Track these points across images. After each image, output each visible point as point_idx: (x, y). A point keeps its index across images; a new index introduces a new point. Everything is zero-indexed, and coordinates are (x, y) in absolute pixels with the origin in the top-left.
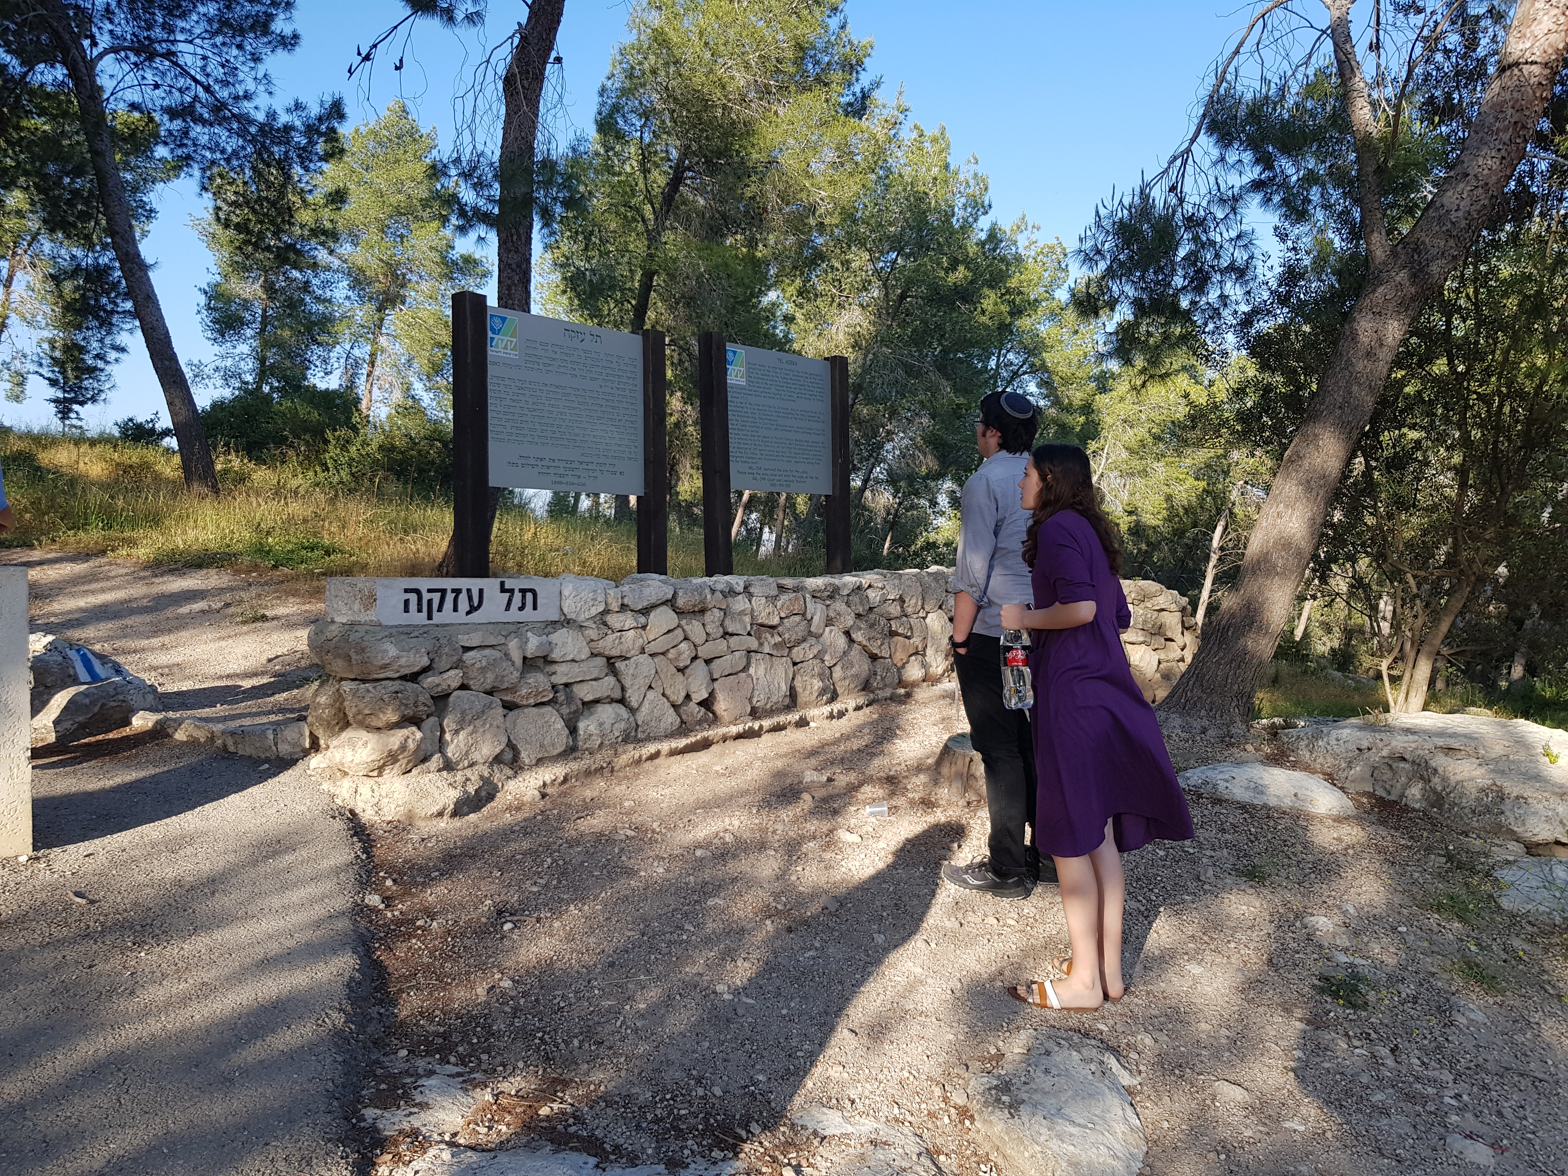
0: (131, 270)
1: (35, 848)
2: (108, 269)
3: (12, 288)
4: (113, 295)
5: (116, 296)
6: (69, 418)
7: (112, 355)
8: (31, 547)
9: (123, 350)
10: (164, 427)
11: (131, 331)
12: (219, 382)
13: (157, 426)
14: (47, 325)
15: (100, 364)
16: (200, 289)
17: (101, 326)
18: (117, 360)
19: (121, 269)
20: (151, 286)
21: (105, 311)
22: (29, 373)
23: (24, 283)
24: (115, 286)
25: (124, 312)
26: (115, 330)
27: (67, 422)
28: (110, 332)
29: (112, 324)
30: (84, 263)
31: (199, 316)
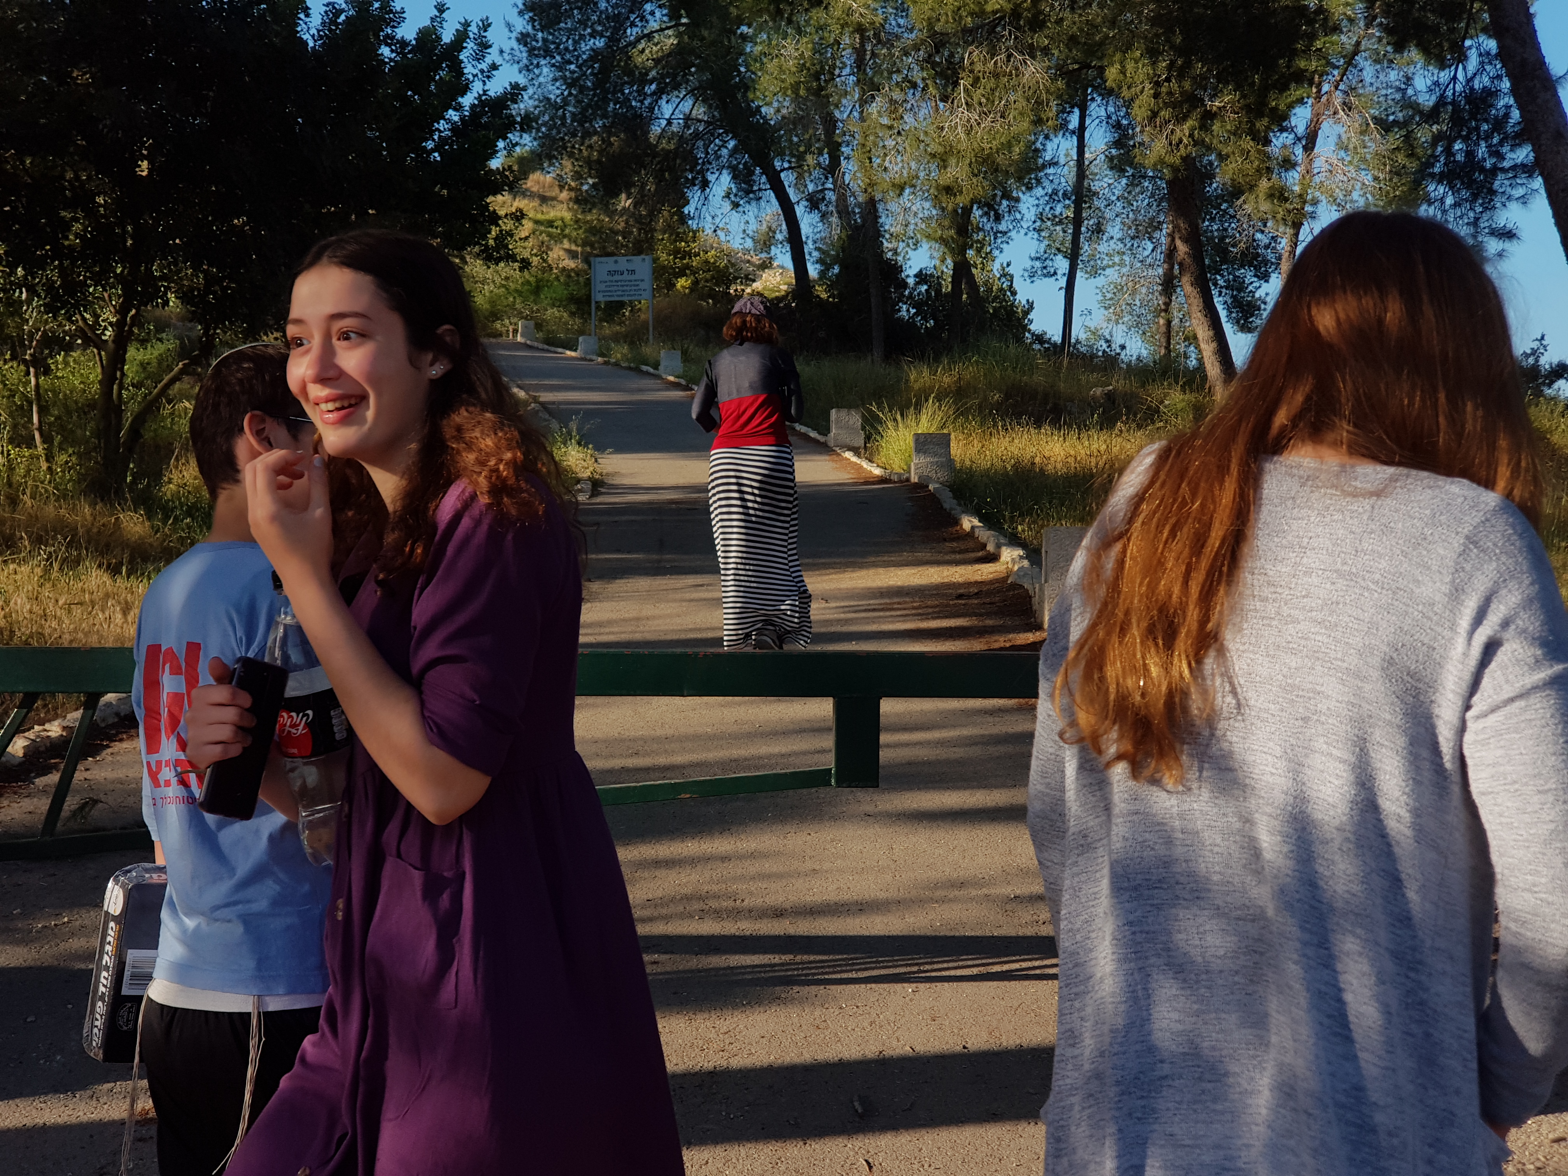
0: (1529, 90)
2: (1489, 94)
3: (1316, 150)
4: (1495, 140)
5: (1501, 143)
7: (1492, 246)
9: (1508, 235)
10: (1555, 361)
11: (1524, 200)
13: (1542, 361)
17: (1475, 197)
18: (1501, 255)
19: (1514, 91)
21: (1482, 170)
24: (1499, 124)
25: (1514, 168)
26: (1498, 201)
28: (1489, 207)
29: (1493, 192)
30: (1449, 93)
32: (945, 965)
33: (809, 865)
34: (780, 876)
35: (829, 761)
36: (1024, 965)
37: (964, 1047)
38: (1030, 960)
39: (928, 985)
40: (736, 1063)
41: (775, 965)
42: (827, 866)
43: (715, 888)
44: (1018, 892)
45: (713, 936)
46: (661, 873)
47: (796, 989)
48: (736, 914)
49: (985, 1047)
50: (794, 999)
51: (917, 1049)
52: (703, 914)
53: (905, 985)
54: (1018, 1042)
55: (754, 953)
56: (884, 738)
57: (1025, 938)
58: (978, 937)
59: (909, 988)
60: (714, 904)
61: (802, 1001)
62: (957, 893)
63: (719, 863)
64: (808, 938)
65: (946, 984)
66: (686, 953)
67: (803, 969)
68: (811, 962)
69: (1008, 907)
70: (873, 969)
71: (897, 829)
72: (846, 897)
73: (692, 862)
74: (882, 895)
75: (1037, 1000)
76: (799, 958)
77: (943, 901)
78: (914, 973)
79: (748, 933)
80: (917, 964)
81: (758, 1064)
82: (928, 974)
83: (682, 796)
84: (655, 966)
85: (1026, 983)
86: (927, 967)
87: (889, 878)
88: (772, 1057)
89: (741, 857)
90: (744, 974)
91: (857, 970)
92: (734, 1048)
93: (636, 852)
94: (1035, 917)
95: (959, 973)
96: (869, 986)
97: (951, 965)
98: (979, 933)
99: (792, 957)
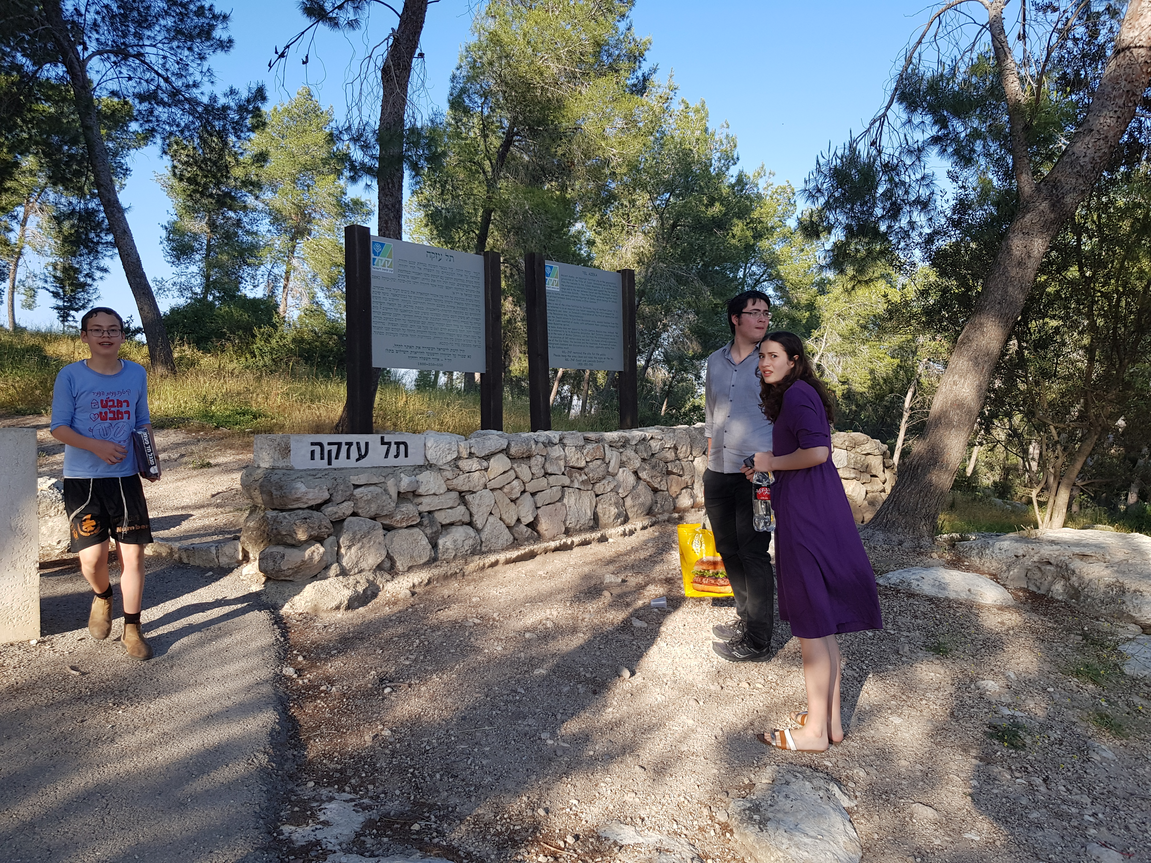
0: (112, 212)
1: (42, 634)
2: (95, 211)
3: (27, 227)
4: (98, 231)
5: (101, 232)
6: (67, 321)
7: (98, 274)
8: (40, 414)
9: (106, 270)
11: (111, 257)
12: (176, 294)
13: (131, 326)
14: (52, 253)
15: (89, 281)
16: (162, 226)
17: (89, 253)
18: (101, 278)
19: (105, 211)
20: (127, 224)
21: (92, 242)
22: (38, 288)
23: (35, 223)
24: (100, 224)
25: (107, 243)
26: (100, 256)
27: (66, 324)
28: (96, 258)
29: (97, 252)
30: (78, 208)
31: (161, 246)
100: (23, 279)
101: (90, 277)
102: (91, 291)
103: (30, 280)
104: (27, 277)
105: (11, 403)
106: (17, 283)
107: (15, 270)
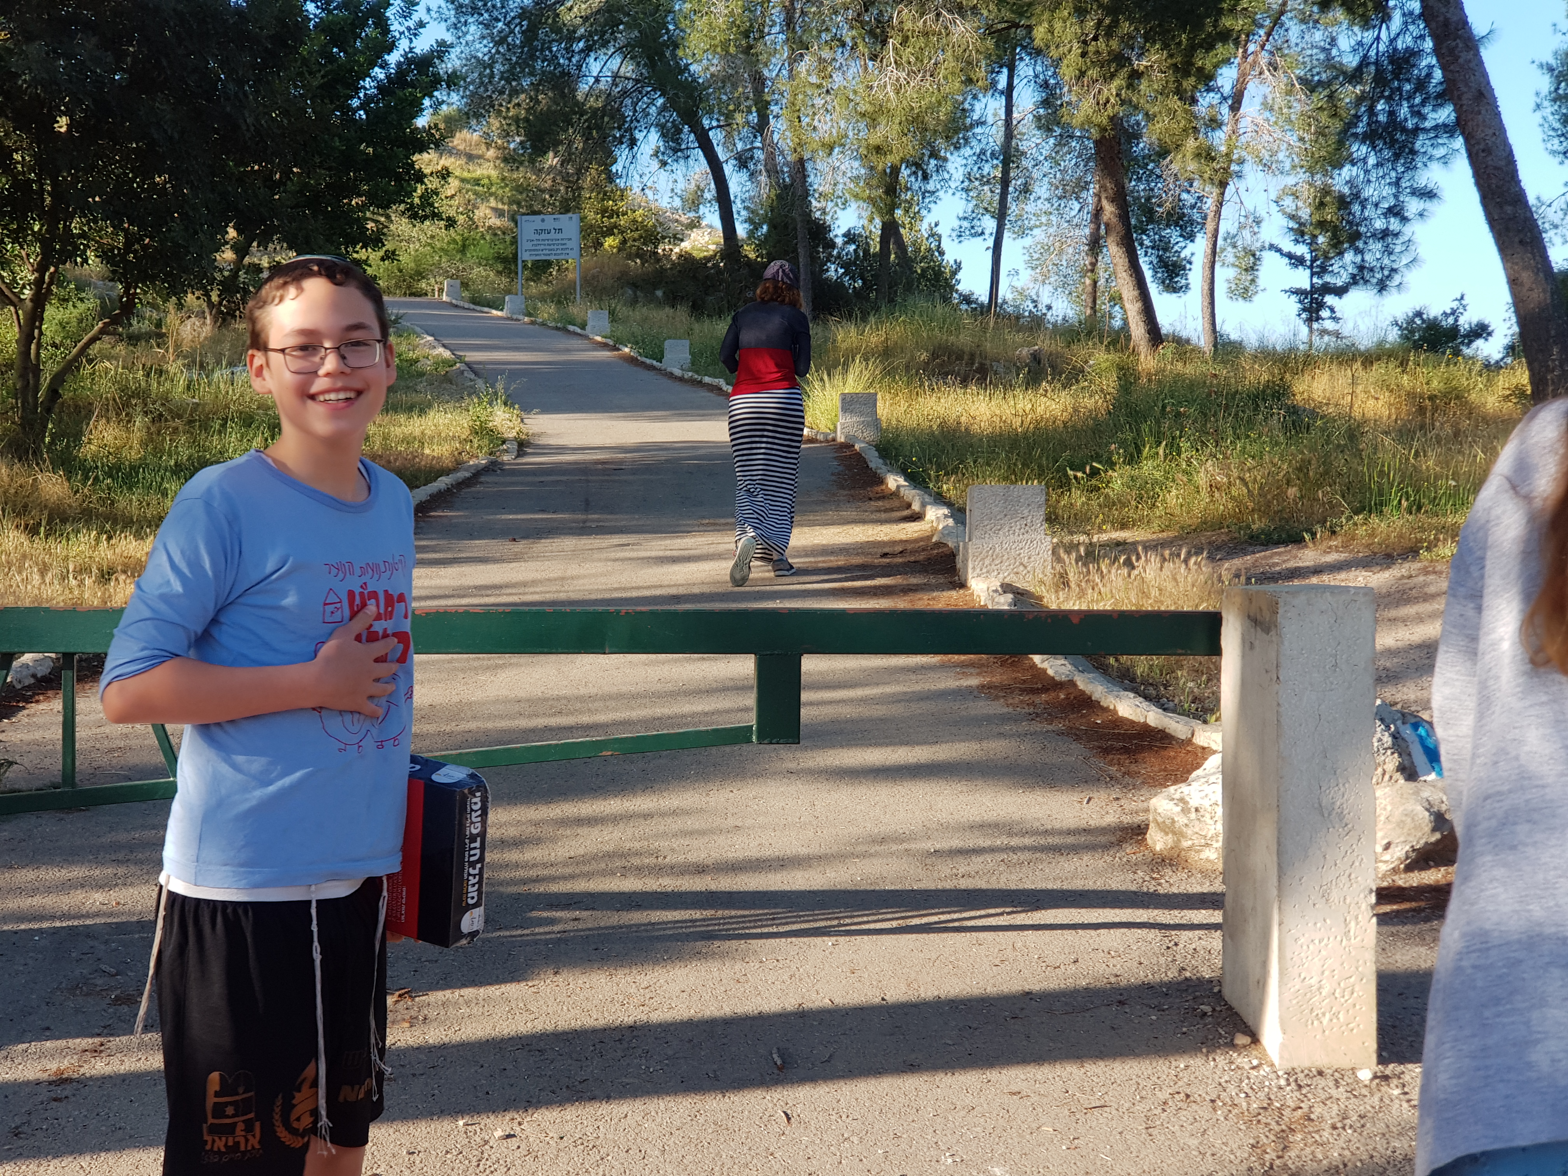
0: (1452, 51)
2: (1412, 54)
3: (1242, 111)
4: (1418, 100)
5: (1423, 103)
6: (1318, 318)
7: (1413, 206)
9: (1428, 194)
10: (1475, 321)
11: (1445, 160)
13: (1462, 321)
14: (1293, 165)
15: (1394, 224)
17: (1397, 156)
18: (1421, 215)
19: (1436, 51)
20: (1485, 75)
21: (1404, 130)
22: (1262, 249)
24: (1421, 84)
25: (1436, 127)
26: (1419, 161)
28: (1410, 167)
29: (1413, 152)
30: (1373, 53)
31: (1538, 114)
32: (865, 919)
33: (731, 822)
34: (702, 833)
35: (751, 719)
36: (943, 917)
37: (883, 999)
38: (949, 913)
39: (847, 938)
40: (656, 1017)
41: (696, 920)
42: (749, 822)
43: (637, 845)
44: (938, 846)
45: (634, 893)
46: (583, 831)
47: (717, 943)
48: (659, 870)
49: (903, 998)
50: (714, 953)
51: (836, 1001)
52: (625, 872)
53: (826, 938)
54: (936, 993)
55: (676, 909)
56: (805, 696)
57: (944, 891)
58: (897, 891)
59: (829, 941)
60: (636, 861)
61: (723, 956)
62: (877, 848)
63: (642, 820)
64: (730, 894)
65: (865, 937)
66: (608, 909)
67: (724, 924)
68: (731, 917)
69: (928, 861)
70: (794, 923)
71: (820, 786)
72: (768, 853)
73: (615, 819)
74: (803, 851)
75: (955, 952)
76: (720, 913)
77: (864, 855)
78: (834, 926)
79: (670, 890)
80: (837, 918)
81: (678, 1018)
82: (848, 928)
83: (604, 753)
84: (576, 923)
85: (945, 935)
86: (848, 921)
87: (811, 834)
88: (692, 1011)
89: (663, 814)
90: (664, 929)
91: (777, 925)
92: (654, 1003)
93: (558, 811)
94: (954, 871)
95: (878, 926)
96: (789, 940)
97: (870, 918)
98: (899, 887)
99: (713, 912)
100: (1233, 231)
101: (1396, 215)
102: (1398, 249)
103: (1246, 233)
104: (1241, 227)
105: (1238, 518)
106: (1220, 242)
107: (1218, 213)
